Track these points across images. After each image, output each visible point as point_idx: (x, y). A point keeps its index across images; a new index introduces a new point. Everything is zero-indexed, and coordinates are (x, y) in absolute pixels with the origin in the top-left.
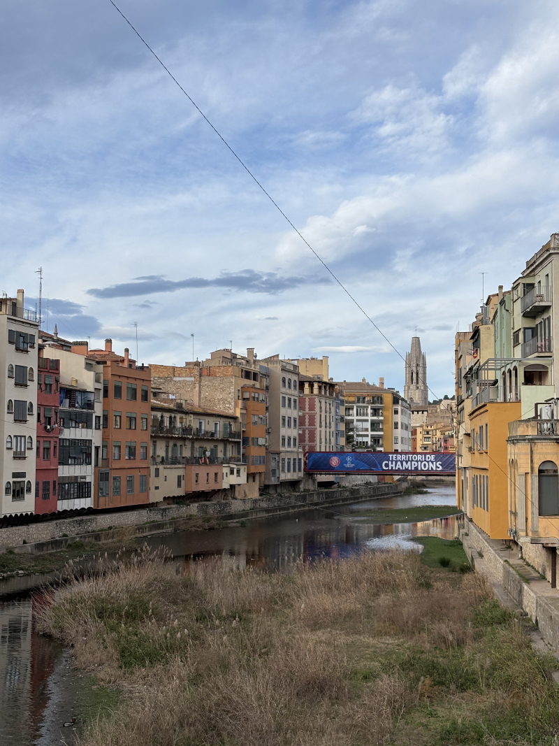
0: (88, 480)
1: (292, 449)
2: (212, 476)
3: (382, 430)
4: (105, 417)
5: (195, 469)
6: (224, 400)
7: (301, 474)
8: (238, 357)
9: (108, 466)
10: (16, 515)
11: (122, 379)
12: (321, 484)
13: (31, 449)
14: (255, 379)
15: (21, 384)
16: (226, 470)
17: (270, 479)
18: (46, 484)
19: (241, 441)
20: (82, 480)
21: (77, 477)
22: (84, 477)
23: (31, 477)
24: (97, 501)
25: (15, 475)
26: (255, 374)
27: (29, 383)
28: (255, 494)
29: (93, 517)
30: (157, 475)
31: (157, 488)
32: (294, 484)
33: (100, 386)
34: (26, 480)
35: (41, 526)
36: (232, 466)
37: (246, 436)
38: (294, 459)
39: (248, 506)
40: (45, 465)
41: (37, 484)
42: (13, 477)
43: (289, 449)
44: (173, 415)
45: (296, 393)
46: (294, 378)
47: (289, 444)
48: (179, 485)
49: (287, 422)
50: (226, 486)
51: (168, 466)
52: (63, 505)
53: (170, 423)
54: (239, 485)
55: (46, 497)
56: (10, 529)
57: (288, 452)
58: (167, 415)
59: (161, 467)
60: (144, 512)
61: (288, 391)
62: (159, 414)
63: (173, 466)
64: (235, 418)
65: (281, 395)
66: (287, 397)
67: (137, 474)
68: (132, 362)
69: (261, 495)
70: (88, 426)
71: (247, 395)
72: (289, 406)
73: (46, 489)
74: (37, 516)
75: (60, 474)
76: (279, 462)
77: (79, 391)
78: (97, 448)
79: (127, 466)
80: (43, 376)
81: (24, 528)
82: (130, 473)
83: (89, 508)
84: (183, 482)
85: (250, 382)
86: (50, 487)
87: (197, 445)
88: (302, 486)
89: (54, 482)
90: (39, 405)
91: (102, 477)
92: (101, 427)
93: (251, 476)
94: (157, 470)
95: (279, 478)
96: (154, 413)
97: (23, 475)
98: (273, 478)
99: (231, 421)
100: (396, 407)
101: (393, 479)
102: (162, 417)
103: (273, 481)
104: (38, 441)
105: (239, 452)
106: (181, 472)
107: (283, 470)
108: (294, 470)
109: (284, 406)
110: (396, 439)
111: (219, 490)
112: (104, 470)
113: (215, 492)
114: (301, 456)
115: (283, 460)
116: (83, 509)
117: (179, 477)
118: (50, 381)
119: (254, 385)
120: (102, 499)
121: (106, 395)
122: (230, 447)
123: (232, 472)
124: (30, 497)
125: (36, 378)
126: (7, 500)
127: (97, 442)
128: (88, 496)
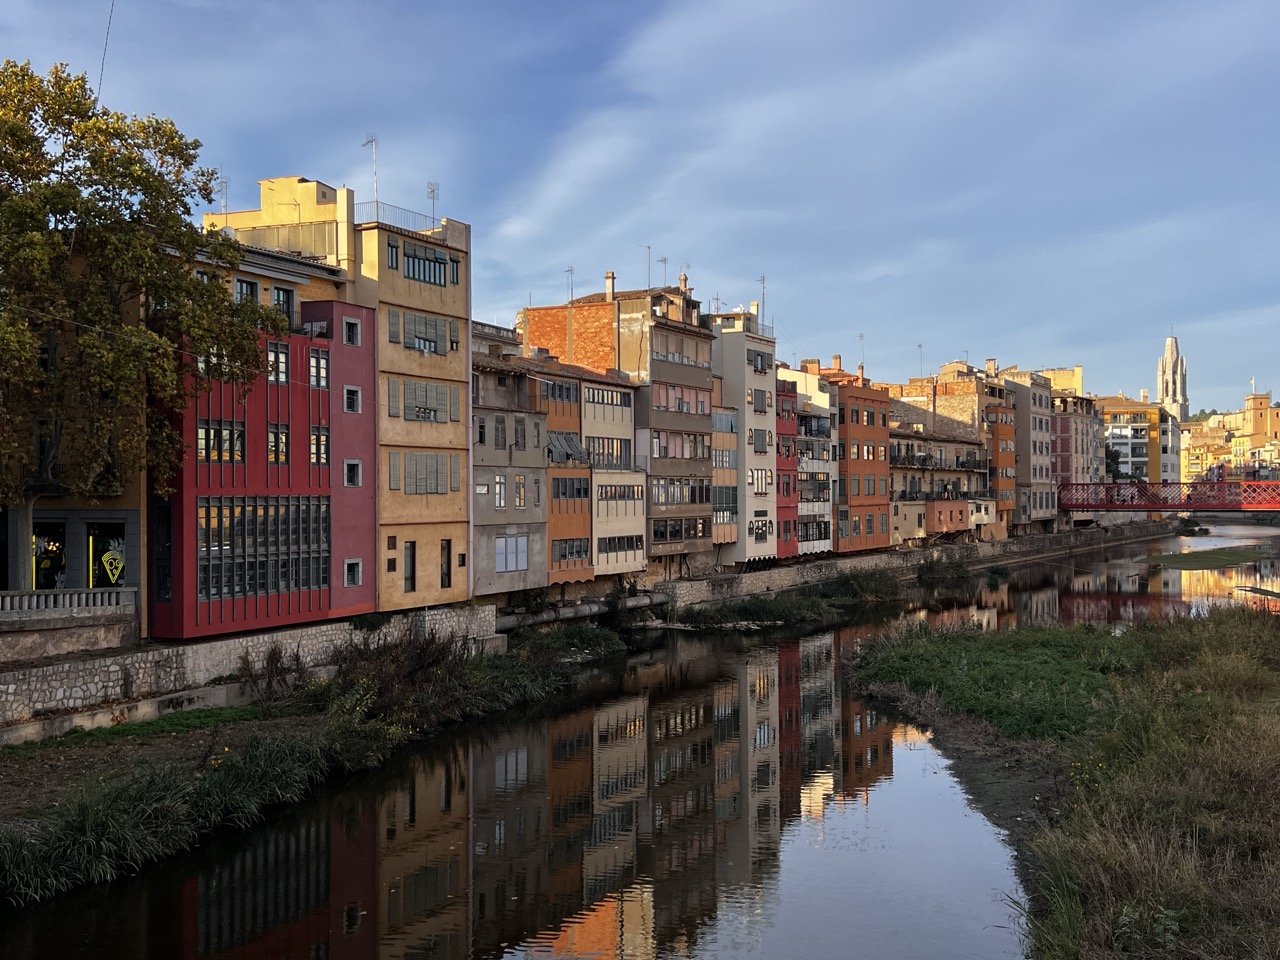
0: (826, 519)
1: (1044, 480)
2: (956, 514)
3: (1146, 455)
4: (842, 446)
5: (938, 505)
6: (965, 423)
7: (1055, 511)
8: (975, 370)
9: (847, 503)
10: (760, 559)
11: (858, 402)
12: (1078, 523)
13: (771, 484)
14: (1000, 397)
15: (760, 410)
16: (971, 507)
17: (1020, 518)
18: (787, 523)
19: (987, 471)
20: (821, 519)
21: (815, 516)
22: (823, 516)
23: (772, 516)
24: (836, 543)
25: (758, 514)
26: (1000, 390)
27: (768, 409)
28: (1003, 536)
29: (833, 561)
30: (896, 514)
31: (896, 528)
32: (1046, 524)
33: (836, 410)
34: (768, 519)
35: (784, 571)
36: (979, 502)
37: (992, 466)
38: (1047, 493)
39: (998, 550)
40: (785, 502)
41: (778, 523)
42: (756, 516)
43: (1041, 481)
44: (910, 443)
45: (1048, 412)
46: (1045, 393)
47: (1041, 476)
48: (920, 526)
49: (1039, 448)
50: (971, 525)
51: (908, 503)
52: (804, 548)
53: (908, 450)
54: (985, 525)
55: (787, 538)
56: (754, 574)
57: (1041, 484)
58: (904, 442)
59: (900, 504)
60: (884, 557)
61: (1039, 410)
62: (895, 442)
63: (913, 503)
64: (980, 445)
65: (1032, 415)
66: (1038, 417)
67: (877, 513)
68: (866, 381)
69: (1009, 537)
70: (825, 458)
71: (992, 417)
72: (1041, 428)
73: (787, 530)
74: (780, 559)
75: (800, 513)
76: (1029, 497)
77: (815, 417)
78: (834, 481)
79: (866, 503)
80: (780, 401)
81: (766, 573)
82: (870, 511)
83: (829, 551)
84: (923, 521)
85: (996, 401)
86: (792, 526)
87: (937, 477)
88: (1055, 526)
89: (795, 521)
90: (778, 434)
91: (841, 515)
92: (838, 458)
93: (999, 513)
94: (896, 507)
95: (1030, 516)
96: (891, 440)
97: (763, 513)
98: (1023, 517)
99: (976, 447)
100: (1163, 426)
101: (1161, 515)
102: (899, 444)
103: (1024, 519)
104: (778, 476)
105: (985, 486)
106: (921, 510)
107: (1035, 507)
108: (1047, 507)
109: (1034, 428)
110: (1165, 466)
111: (964, 531)
112: (843, 508)
113: (960, 533)
114: (1055, 490)
115: (1035, 494)
116: (823, 552)
117: (920, 515)
118: (787, 406)
119: (1000, 404)
120: (841, 541)
121: (842, 421)
122: (974, 479)
123: (978, 510)
124: (772, 539)
125: (774, 404)
126: (750, 540)
127: (834, 476)
128: (827, 537)
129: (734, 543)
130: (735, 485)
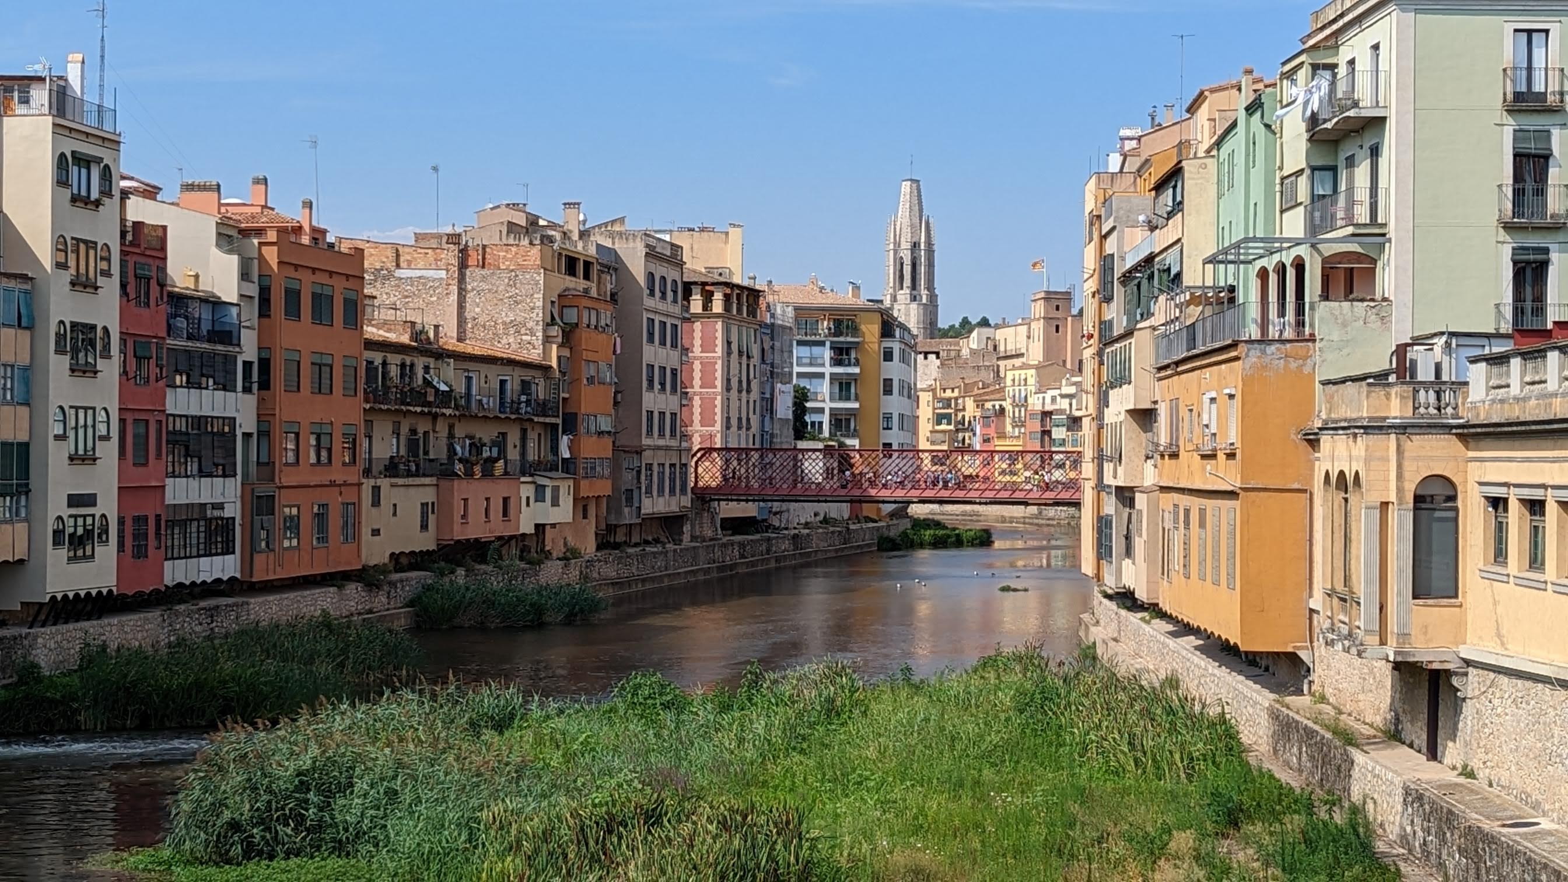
0: (228, 513)
1: (668, 441)
2: (497, 506)
3: (856, 397)
4: (265, 364)
5: (461, 488)
6: (517, 327)
7: (687, 501)
8: (542, 223)
9: (273, 480)
10: (77, 595)
11: (299, 275)
12: (728, 524)
13: (106, 438)
14: (586, 277)
15: (84, 283)
16: (527, 491)
17: (619, 513)
18: (140, 520)
19: (559, 421)
20: (217, 513)
21: (203, 506)
22: (220, 506)
23: (108, 506)
24: (248, 563)
25: (74, 501)
26: (587, 265)
27: (101, 281)
28: (589, 546)
29: (239, 600)
30: (376, 502)
31: (376, 532)
32: (670, 525)
33: (253, 290)
34: (97, 511)
35: (130, 620)
36: (541, 481)
37: (568, 410)
38: (672, 465)
40: (139, 477)
41: (121, 522)
42: (70, 505)
43: (661, 442)
44: (408, 360)
45: (676, 309)
46: (672, 274)
47: (661, 434)
48: (424, 527)
49: (659, 377)
50: (526, 527)
51: (400, 481)
52: (175, 572)
53: (403, 377)
54: (553, 526)
55: (140, 552)
56: (62, 628)
57: (660, 448)
58: (394, 359)
59: (384, 483)
60: (350, 590)
61: (661, 306)
62: (377, 358)
63: (410, 481)
64: (546, 369)
65: (646, 315)
66: (657, 319)
67: (335, 500)
68: (318, 234)
69: (599, 548)
70: (227, 387)
71: (571, 316)
72: (662, 340)
73: (140, 536)
74: (123, 596)
75: (169, 499)
76: (639, 472)
77: (205, 301)
78: (247, 436)
79: (313, 480)
80: (131, 266)
81: (92, 625)
82: (321, 497)
83: (232, 579)
84: (432, 518)
85: (578, 283)
86: (150, 529)
87: (460, 431)
88: (687, 528)
89: (158, 517)
90: (124, 336)
91: (259, 504)
92: (255, 386)
93: (582, 505)
94: (376, 490)
95: (639, 508)
96: (368, 355)
97: (90, 500)
98: (626, 510)
99: (537, 373)
100: (887, 343)
101: (879, 510)
102: (384, 364)
103: (628, 516)
104: (122, 421)
105: (554, 449)
106: (429, 495)
107: (649, 491)
108: (672, 492)
109: (651, 339)
110: (888, 418)
111: (511, 537)
112: (263, 490)
113: (502, 542)
114: (687, 459)
115: (649, 466)
116: (218, 581)
117: (424, 505)
119: (586, 291)
120: (259, 559)
121: (264, 311)
122: (532, 435)
123: (540, 497)
124: (107, 554)
125: (116, 269)
126: (56, 558)
127: (247, 422)
128: (228, 550)
129: (21, 561)
130: (23, 437)
